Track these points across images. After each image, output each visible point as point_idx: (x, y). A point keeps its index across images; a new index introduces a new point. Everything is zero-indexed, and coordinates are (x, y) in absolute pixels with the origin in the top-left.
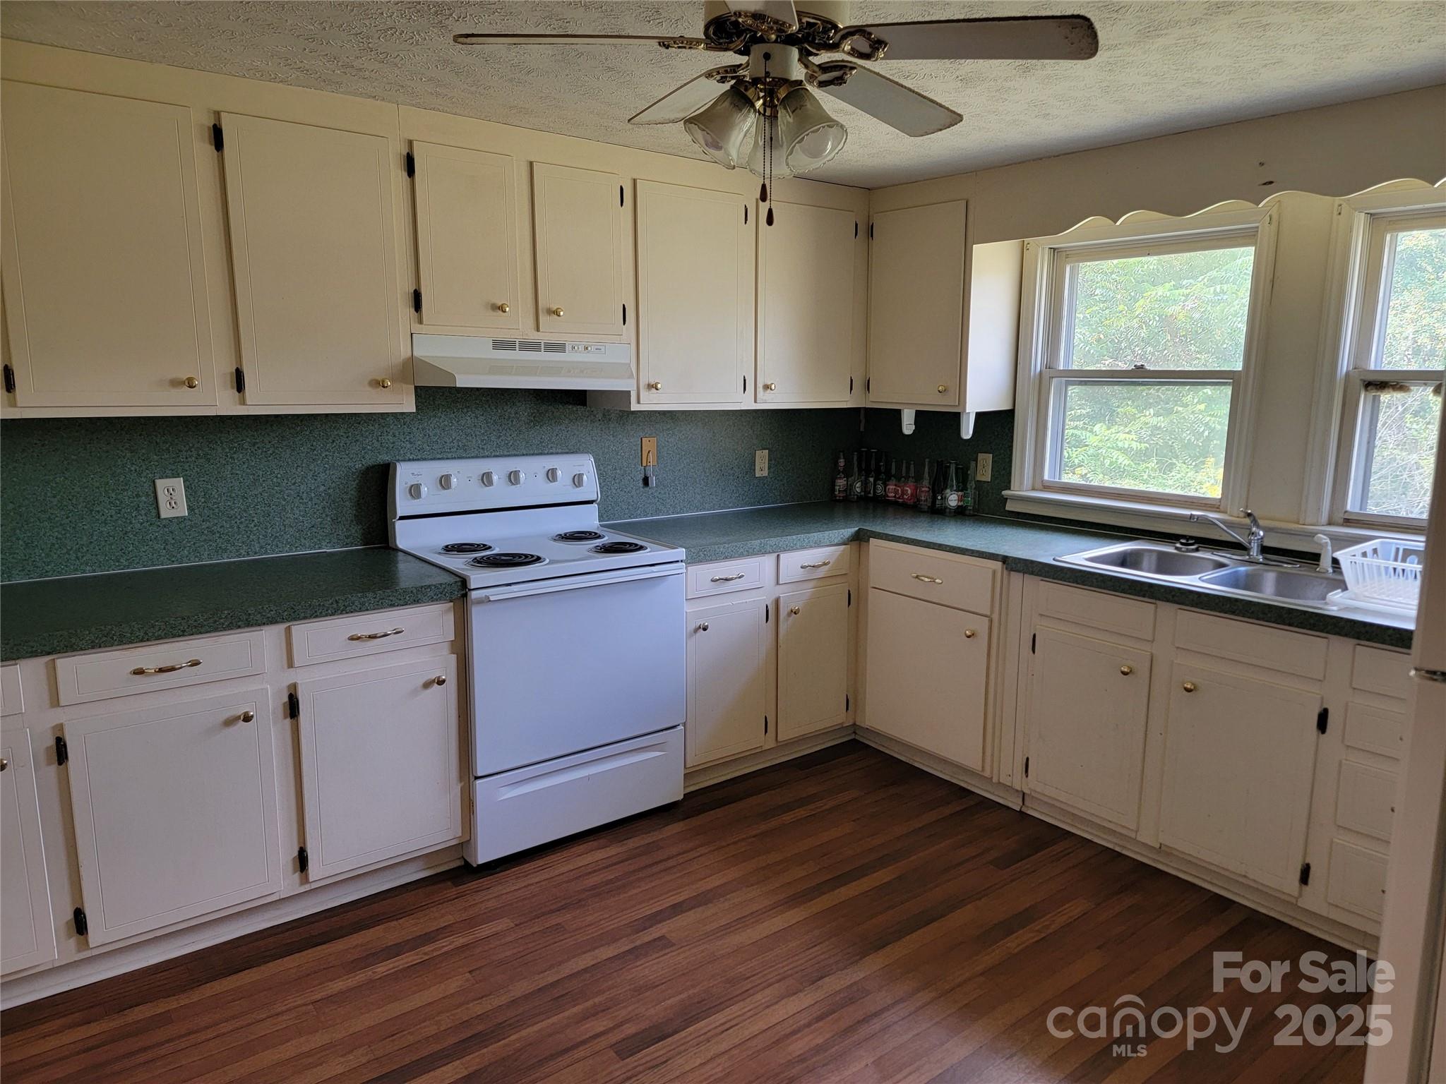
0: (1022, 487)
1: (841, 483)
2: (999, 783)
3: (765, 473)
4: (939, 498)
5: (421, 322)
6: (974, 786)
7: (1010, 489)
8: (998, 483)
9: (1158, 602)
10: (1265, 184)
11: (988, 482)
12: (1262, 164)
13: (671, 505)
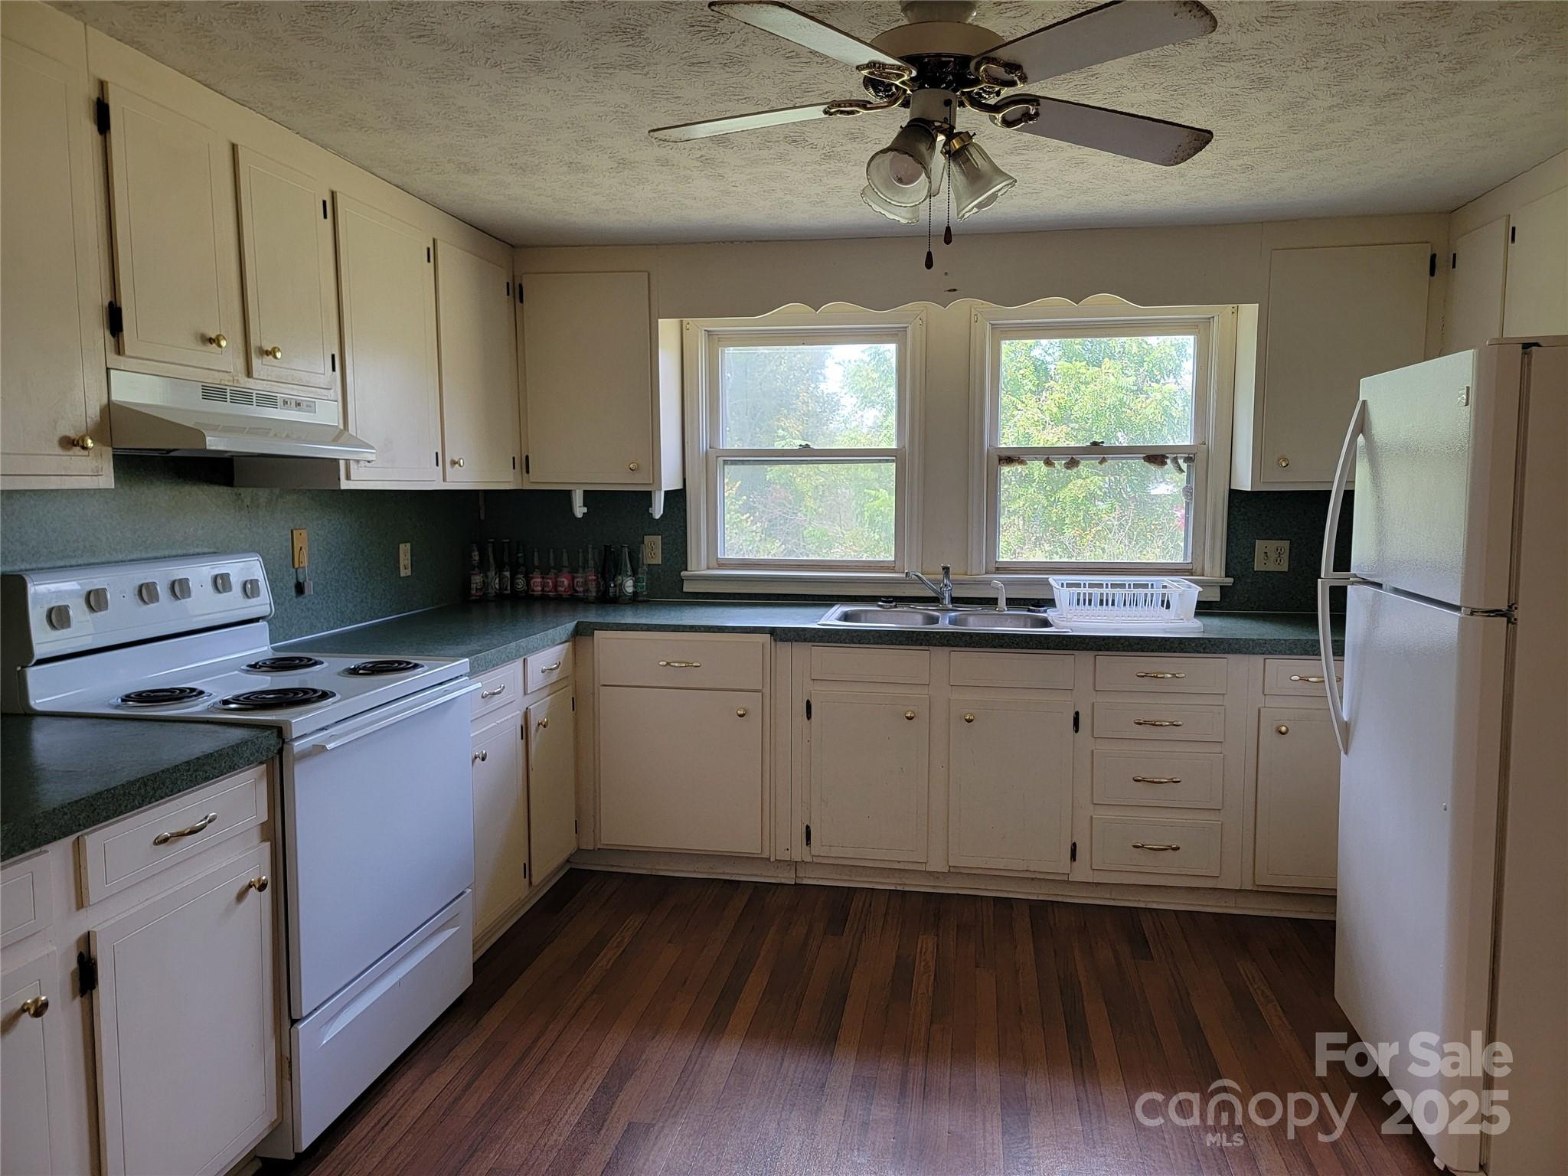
0: (698, 565)
1: (477, 580)
2: (776, 860)
3: (409, 572)
4: (612, 585)
5: (119, 350)
6: (738, 874)
7: (686, 570)
8: (671, 565)
9: (931, 648)
10: (950, 291)
11: (659, 565)
12: (946, 273)
13: (325, 619)
